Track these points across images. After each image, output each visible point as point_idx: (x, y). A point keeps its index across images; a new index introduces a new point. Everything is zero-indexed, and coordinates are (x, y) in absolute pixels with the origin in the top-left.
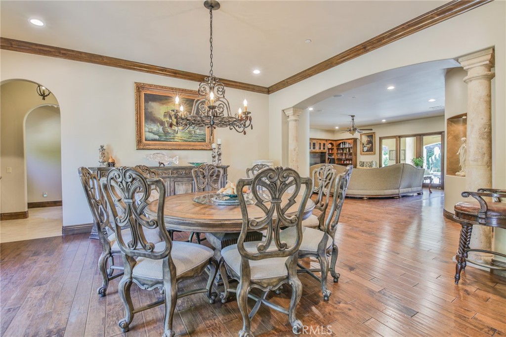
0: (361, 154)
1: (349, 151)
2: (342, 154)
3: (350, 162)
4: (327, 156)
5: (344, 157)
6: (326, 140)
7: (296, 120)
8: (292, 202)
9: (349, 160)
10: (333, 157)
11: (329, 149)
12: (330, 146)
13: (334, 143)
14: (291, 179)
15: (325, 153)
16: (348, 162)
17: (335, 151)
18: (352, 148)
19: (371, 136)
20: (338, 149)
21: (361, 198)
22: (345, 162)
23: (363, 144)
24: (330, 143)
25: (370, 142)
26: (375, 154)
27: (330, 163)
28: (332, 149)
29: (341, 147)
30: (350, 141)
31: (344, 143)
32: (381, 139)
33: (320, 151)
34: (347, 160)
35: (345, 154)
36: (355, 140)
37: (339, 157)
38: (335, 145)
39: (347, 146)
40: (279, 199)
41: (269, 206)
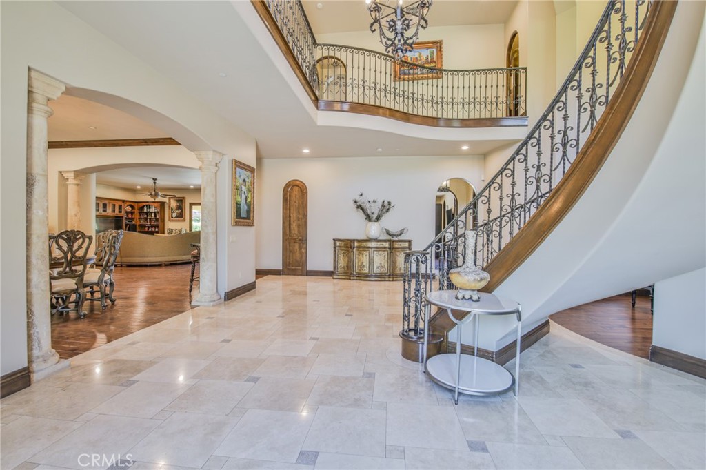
0: (170, 220)
1: (155, 216)
2: (146, 220)
3: (157, 230)
4: (125, 221)
5: (148, 223)
6: (124, 201)
7: (78, 185)
8: (80, 247)
9: (155, 227)
10: (134, 223)
11: (127, 213)
12: (129, 209)
13: (135, 205)
14: (80, 236)
15: (122, 217)
16: (153, 229)
17: (136, 215)
18: (158, 212)
19: (180, 201)
20: (140, 213)
21: (160, 265)
22: (150, 230)
23: (172, 209)
24: (129, 205)
25: (180, 208)
26: (184, 220)
27: (129, 230)
28: (132, 213)
29: (145, 210)
30: (156, 204)
31: (149, 207)
32: (191, 205)
33: (114, 214)
34: (152, 227)
35: (150, 219)
36: (163, 204)
37: (142, 222)
38: (136, 207)
39: (152, 210)
40: (72, 246)
41: (65, 249)
